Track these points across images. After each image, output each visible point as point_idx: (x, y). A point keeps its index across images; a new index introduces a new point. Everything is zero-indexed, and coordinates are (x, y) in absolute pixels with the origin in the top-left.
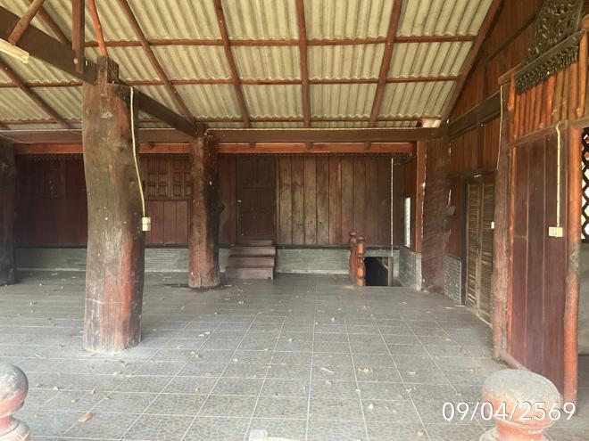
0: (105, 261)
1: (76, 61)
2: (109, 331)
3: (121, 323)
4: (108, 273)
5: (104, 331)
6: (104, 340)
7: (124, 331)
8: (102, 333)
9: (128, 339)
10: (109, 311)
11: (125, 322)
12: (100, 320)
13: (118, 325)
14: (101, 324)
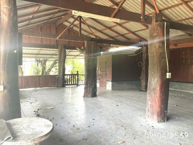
0: (151, 88)
1: (141, 17)
2: (153, 114)
3: (156, 112)
4: (152, 93)
5: (151, 113)
6: (150, 117)
7: (158, 116)
8: (150, 114)
9: (160, 119)
10: (152, 107)
11: (158, 112)
12: (150, 109)
13: (156, 113)
14: (150, 111)
